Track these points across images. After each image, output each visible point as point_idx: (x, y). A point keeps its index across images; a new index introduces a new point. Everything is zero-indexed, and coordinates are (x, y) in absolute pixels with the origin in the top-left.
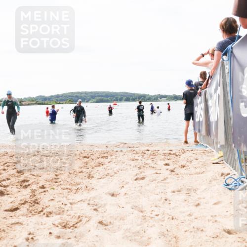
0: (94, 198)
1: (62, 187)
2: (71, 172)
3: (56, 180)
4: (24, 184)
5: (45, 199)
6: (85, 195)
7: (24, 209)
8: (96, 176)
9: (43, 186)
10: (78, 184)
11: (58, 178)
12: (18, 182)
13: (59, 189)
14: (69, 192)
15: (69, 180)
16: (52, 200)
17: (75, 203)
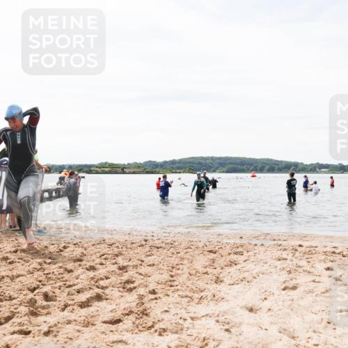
0: (225, 313)
1: (180, 293)
2: (192, 272)
3: (170, 283)
4: (129, 286)
5: (156, 310)
6: (211, 308)
7: (128, 322)
8: (227, 280)
9: (154, 290)
10: (202, 291)
11: (174, 281)
12: (121, 283)
13: (176, 296)
14: (188, 302)
15: (189, 283)
16: (167, 311)
17: (197, 318)
